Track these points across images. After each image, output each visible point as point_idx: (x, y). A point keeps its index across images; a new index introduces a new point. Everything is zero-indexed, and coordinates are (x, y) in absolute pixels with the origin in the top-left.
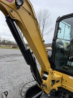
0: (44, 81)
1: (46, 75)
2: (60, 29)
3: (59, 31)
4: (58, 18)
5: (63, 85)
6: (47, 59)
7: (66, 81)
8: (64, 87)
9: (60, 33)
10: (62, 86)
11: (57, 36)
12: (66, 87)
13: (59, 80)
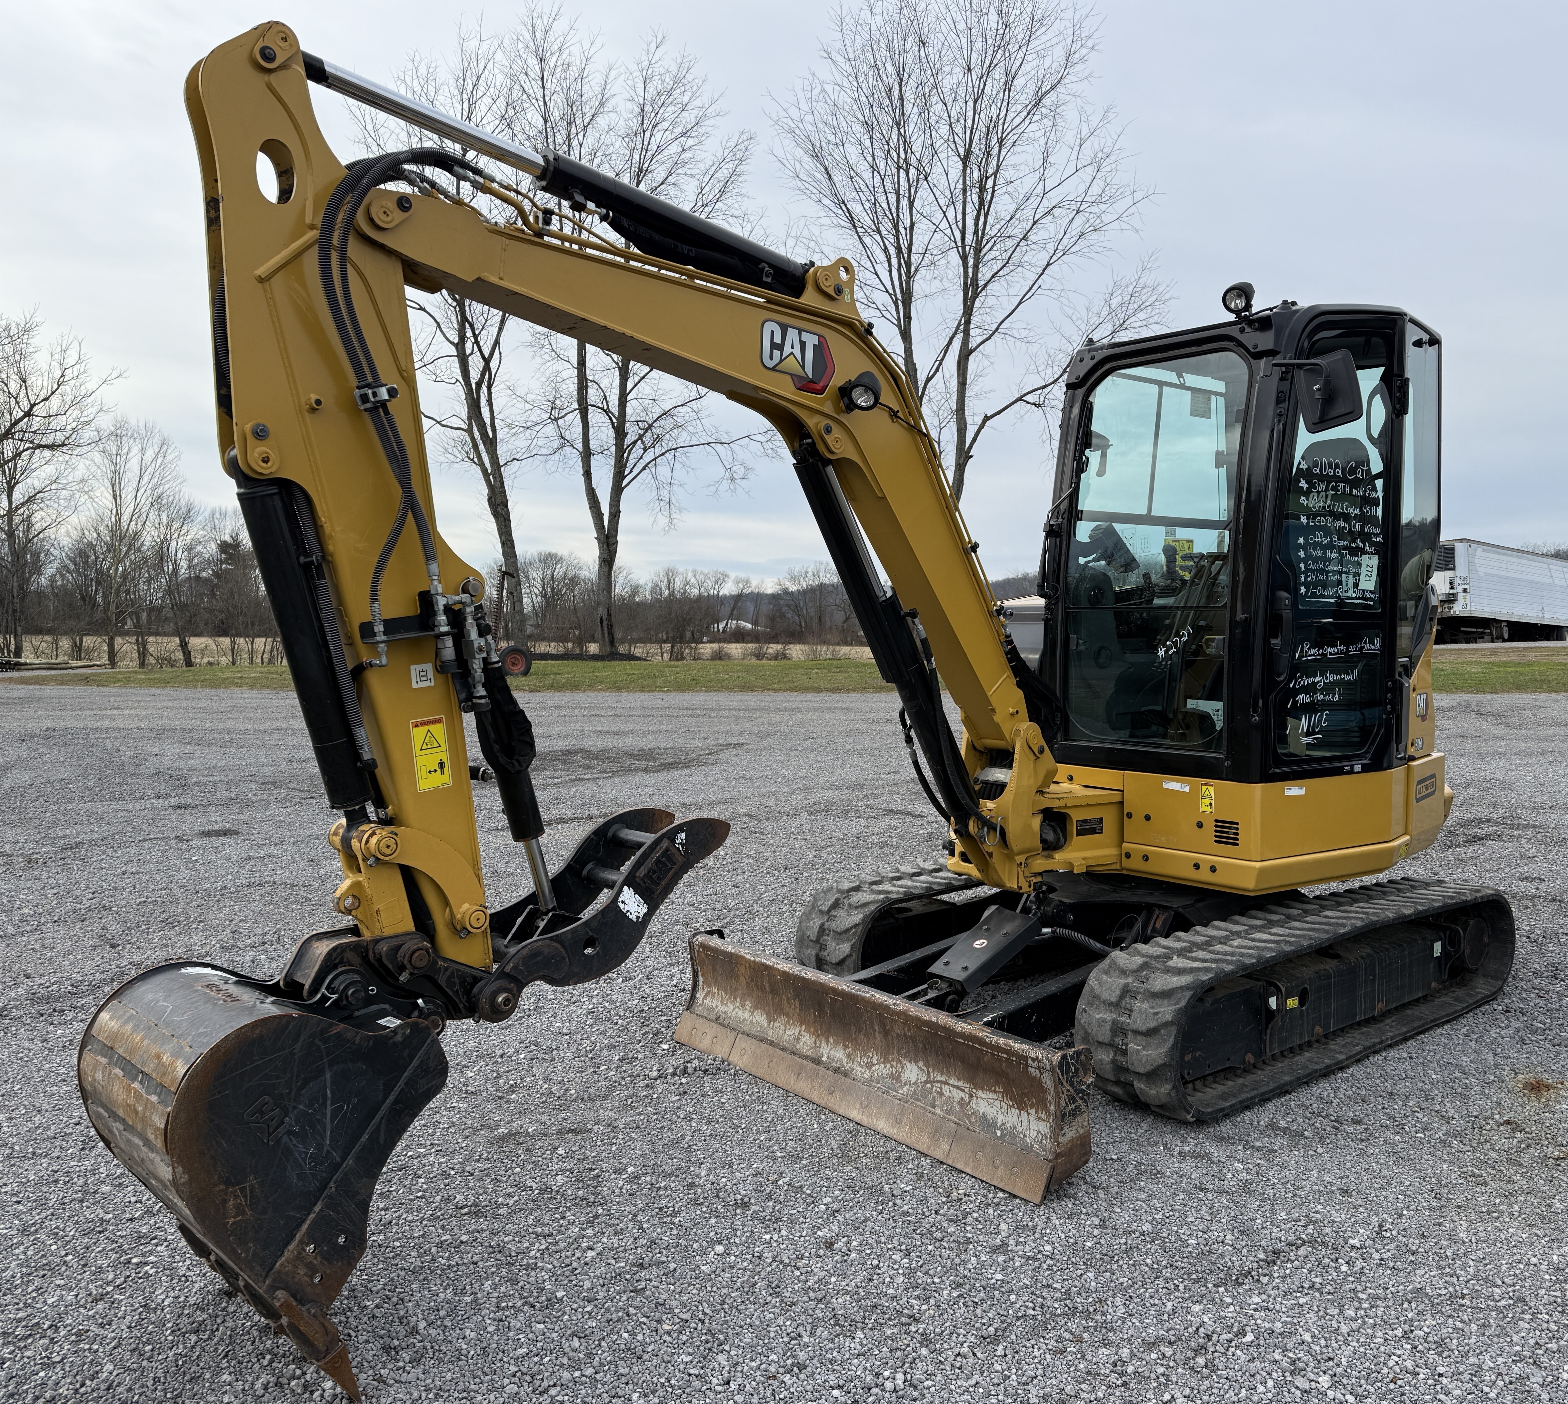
0: (988, 805)
1: (998, 775)
2: (1094, 441)
3: (1093, 457)
4: (1079, 358)
5: (1128, 855)
6: (1004, 660)
7: (1148, 818)
8: (1135, 864)
9: (1101, 473)
10: (1127, 863)
11: (1074, 496)
12: (1146, 858)
13: (1101, 820)
